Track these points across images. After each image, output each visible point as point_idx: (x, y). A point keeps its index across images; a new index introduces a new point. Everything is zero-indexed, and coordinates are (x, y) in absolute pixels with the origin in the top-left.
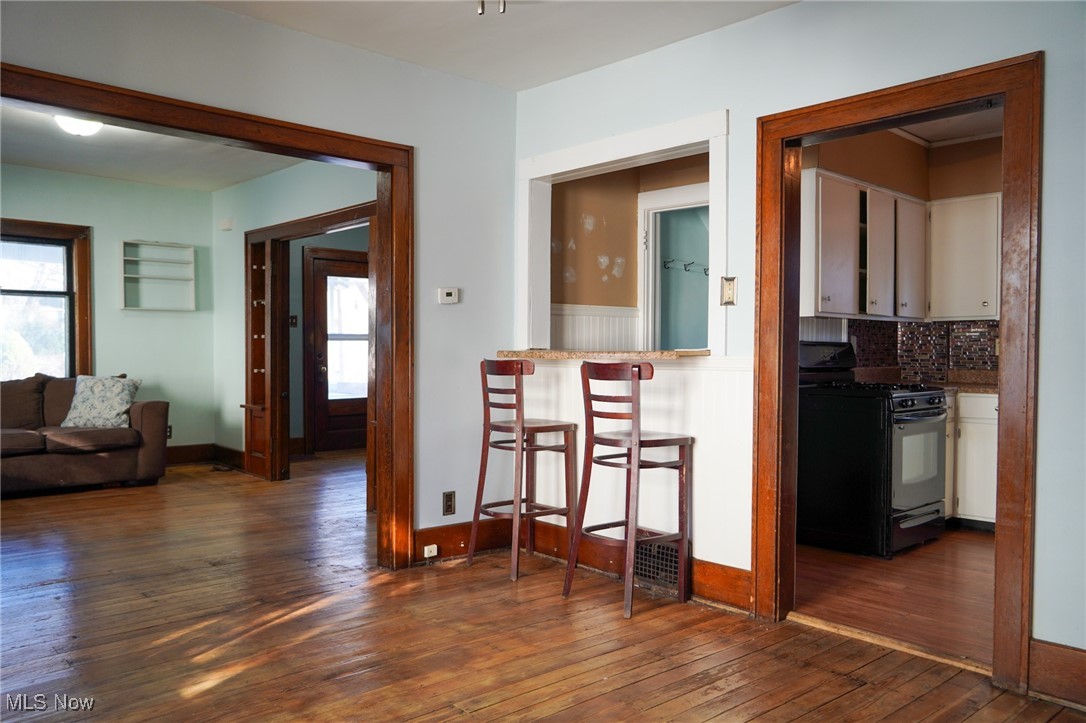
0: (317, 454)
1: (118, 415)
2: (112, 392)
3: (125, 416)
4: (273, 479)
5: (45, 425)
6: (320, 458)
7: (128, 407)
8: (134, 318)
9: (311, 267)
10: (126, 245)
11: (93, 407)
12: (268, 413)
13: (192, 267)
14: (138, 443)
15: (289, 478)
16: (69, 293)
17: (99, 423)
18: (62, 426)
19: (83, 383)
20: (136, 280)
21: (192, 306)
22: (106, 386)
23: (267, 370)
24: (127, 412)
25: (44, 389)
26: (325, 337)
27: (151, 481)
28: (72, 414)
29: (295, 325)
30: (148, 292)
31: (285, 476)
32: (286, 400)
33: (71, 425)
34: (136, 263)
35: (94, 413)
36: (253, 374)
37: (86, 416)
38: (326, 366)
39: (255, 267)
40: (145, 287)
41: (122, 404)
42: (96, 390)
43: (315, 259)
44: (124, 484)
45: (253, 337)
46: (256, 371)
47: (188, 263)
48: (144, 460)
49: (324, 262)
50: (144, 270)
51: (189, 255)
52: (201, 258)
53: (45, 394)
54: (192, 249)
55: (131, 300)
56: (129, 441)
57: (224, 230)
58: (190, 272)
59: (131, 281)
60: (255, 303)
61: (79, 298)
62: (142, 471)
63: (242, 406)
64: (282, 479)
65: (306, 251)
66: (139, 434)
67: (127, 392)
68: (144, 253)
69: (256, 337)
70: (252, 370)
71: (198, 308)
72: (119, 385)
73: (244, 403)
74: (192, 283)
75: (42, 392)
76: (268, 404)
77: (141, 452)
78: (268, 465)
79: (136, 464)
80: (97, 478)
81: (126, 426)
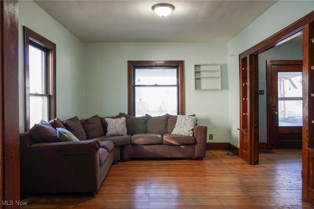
0: (273, 151)
1: (189, 131)
2: (188, 121)
3: (192, 131)
4: (251, 164)
5: (167, 133)
6: (274, 153)
7: (193, 128)
8: (199, 93)
9: (270, 69)
10: (196, 66)
11: (181, 127)
12: (249, 133)
13: (220, 72)
14: (195, 143)
15: (258, 164)
16: (178, 85)
17: (183, 134)
18: (172, 133)
19: (179, 118)
20: (199, 79)
21: (220, 88)
22: (186, 119)
23: (248, 114)
24: (193, 130)
25: (168, 119)
26: (277, 99)
27: (200, 158)
28: (175, 129)
29: (263, 94)
30: (204, 84)
31: (256, 163)
32: (257, 128)
33: (174, 133)
34: (199, 72)
35: (181, 129)
36: (243, 115)
37: (179, 131)
38: (278, 112)
39: (243, 69)
40: (203, 81)
41: (191, 127)
42: (183, 121)
43: (272, 65)
44: (191, 159)
45: (242, 99)
46: (244, 114)
47: (218, 71)
48: (197, 150)
49: (277, 66)
50: (203, 75)
51: (218, 68)
52: (223, 69)
53: (168, 121)
54: (220, 66)
55: (197, 87)
56: (191, 142)
57: (231, 56)
58: (219, 74)
59: (198, 80)
60: (243, 84)
61: (181, 87)
62: (196, 155)
63: (238, 129)
64: (255, 164)
65: (268, 62)
66: (195, 139)
67: (193, 122)
68: (202, 68)
69: (244, 99)
70: (242, 114)
71: (222, 89)
72: (191, 119)
73: (239, 128)
74: (220, 78)
75: (167, 121)
76: (249, 129)
77: (196, 146)
78: (249, 157)
79: (194, 151)
80: (180, 155)
81: (191, 135)
